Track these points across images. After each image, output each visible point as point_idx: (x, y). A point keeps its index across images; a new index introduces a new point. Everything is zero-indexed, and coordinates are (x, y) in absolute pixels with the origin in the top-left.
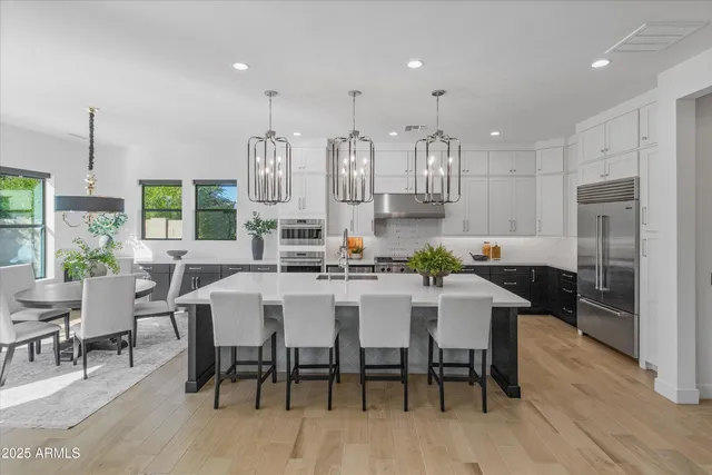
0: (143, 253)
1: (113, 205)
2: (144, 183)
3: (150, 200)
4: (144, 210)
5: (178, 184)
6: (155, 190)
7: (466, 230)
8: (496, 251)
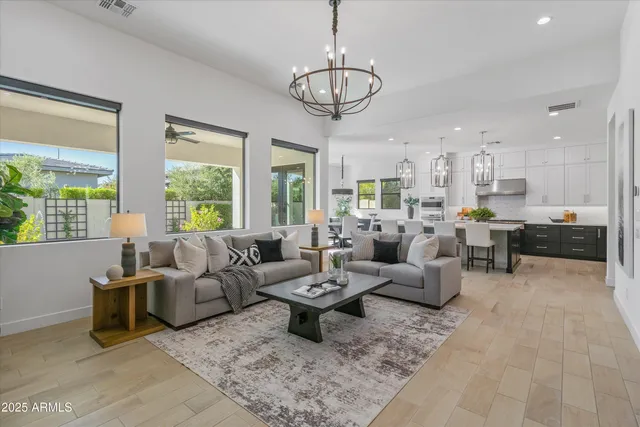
0: (359, 215)
1: (349, 192)
2: (359, 182)
3: (361, 190)
4: (359, 195)
5: (373, 181)
6: (364, 185)
7: (545, 201)
8: (573, 216)
